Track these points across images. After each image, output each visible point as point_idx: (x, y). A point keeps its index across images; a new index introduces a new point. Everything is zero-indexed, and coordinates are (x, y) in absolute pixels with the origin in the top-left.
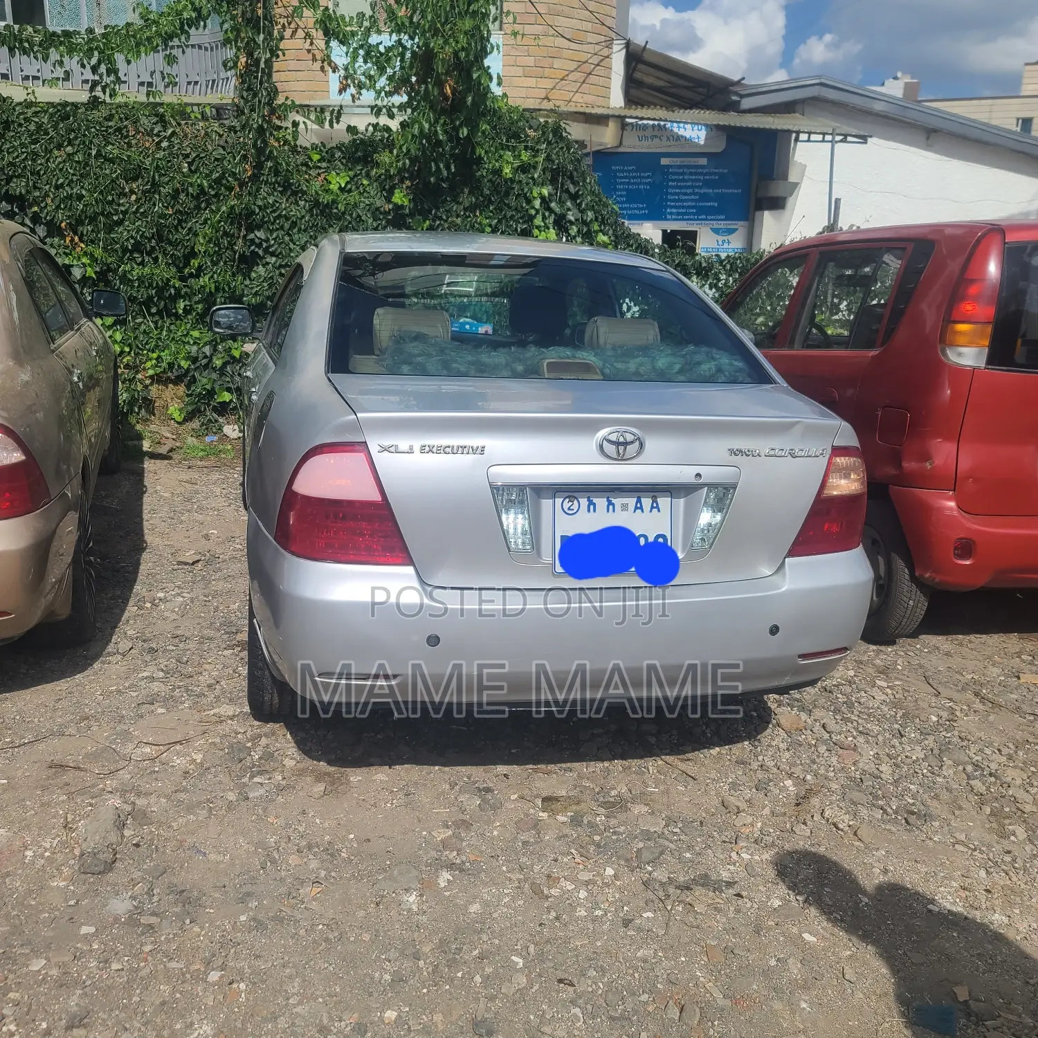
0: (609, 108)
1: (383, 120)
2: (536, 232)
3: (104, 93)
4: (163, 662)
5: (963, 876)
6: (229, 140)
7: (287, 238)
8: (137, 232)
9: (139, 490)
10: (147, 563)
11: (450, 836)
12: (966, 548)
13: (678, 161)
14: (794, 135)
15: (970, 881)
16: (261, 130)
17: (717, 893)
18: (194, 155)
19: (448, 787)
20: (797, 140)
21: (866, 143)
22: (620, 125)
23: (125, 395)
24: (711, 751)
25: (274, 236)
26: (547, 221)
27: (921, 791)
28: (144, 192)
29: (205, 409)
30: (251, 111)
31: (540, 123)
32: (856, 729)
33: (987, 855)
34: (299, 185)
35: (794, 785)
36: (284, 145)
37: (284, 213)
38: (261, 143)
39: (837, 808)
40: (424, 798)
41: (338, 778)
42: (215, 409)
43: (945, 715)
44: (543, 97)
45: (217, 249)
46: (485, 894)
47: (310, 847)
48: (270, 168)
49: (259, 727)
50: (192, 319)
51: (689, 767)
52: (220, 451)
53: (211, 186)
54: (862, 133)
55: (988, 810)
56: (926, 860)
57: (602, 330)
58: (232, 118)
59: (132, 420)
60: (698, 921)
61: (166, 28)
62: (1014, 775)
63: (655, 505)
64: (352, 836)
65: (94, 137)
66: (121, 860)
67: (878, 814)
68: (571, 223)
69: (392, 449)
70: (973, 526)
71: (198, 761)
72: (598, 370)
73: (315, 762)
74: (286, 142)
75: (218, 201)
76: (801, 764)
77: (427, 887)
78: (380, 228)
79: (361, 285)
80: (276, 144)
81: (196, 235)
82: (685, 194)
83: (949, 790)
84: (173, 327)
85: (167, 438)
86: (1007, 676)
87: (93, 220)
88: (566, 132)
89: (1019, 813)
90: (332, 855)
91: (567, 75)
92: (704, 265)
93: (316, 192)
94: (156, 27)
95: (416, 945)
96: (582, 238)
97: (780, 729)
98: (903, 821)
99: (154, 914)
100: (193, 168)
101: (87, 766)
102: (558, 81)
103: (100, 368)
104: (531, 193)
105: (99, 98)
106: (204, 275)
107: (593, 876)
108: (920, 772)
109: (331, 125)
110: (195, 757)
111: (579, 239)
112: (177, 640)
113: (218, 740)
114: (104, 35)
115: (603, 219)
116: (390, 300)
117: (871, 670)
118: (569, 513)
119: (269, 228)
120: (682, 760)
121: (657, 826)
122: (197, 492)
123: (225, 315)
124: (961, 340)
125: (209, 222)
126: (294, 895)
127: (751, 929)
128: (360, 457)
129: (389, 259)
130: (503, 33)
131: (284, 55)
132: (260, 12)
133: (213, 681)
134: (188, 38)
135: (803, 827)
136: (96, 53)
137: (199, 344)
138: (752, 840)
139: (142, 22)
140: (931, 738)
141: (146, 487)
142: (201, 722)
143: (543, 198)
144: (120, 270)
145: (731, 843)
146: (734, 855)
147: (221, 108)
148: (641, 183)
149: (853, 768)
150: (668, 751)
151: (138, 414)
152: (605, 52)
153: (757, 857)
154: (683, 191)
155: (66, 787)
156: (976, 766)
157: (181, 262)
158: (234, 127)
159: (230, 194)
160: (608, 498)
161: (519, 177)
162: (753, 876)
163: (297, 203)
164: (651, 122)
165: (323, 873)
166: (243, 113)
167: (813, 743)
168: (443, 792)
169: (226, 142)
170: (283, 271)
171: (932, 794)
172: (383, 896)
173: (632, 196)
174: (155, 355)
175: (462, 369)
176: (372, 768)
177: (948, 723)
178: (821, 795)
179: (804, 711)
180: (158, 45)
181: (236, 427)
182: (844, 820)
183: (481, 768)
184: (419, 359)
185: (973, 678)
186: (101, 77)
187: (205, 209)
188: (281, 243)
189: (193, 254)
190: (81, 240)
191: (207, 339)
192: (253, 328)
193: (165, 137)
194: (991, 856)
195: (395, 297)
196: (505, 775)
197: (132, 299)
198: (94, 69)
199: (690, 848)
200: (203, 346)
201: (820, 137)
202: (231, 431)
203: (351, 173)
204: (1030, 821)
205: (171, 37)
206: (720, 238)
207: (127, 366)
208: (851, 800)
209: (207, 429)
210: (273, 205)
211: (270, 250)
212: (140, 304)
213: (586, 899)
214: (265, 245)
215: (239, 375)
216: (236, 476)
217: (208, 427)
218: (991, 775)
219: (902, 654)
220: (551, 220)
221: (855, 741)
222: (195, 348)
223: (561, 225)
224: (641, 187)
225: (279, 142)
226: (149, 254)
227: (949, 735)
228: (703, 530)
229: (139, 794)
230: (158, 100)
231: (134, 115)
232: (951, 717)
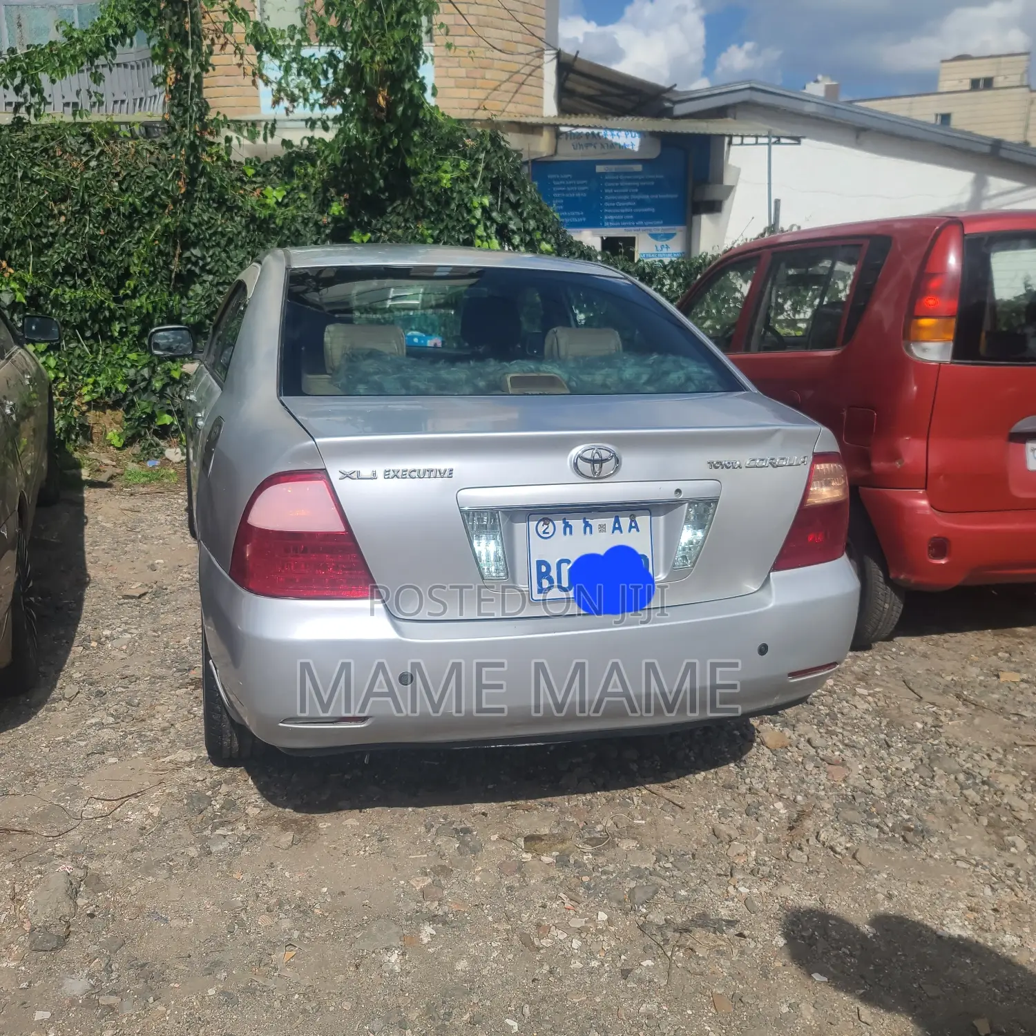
0: (542, 117)
1: (319, 133)
2: (478, 242)
3: (29, 113)
4: (112, 706)
5: (969, 895)
6: (160, 157)
7: (224, 255)
8: (68, 254)
9: (80, 521)
10: (91, 599)
11: (429, 886)
12: (940, 546)
13: (613, 168)
14: (727, 139)
15: (975, 900)
16: (193, 146)
17: (718, 934)
18: (125, 174)
19: (422, 829)
20: (730, 143)
21: (799, 143)
22: (554, 135)
23: (61, 423)
24: (697, 776)
25: (211, 253)
26: (489, 231)
27: (916, 805)
28: (73, 213)
29: (145, 433)
30: (183, 127)
31: (478, 133)
32: (842, 742)
33: (990, 870)
34: (234, 201)
35: (786, 807)
36: (217, 160)
37: (220, 229)
38: (194, 159)
39: (832, 830)
40: (399, 843)
41: (306, 826)
42: (156, 433)
43: (930, 720)
44: (476, 107)
45: (152, 269)
46: (473, 947)
47: (280, 904)
48: (204, 184)
49: (218, 773)
50: (128, 342)
51: (674, 795)
52: (162, 476)
53: (144, 205)
54: (795, 134)
55: (985, 821)
56: (929, 880)
57: (562, 342)
58: (163, 136)
59: (69, 447)
60: (702, 966)
61: (90, 46)
62: (1007, 782)
63: (633, 525)
64: (325, 890)
65: (19, 159)
66: (75, 933)
67: (875, 833)
68: (514, 232)
69: (354, 475)
70: (946, 524)
71: (155, 815)
72: (564, 383)
73: (280, 809)
74: (219, 158)
75: (152, 220)
76: (791, 785)
77: (409, 944)
78: (319, 242)
79: (306, 302)
80: (209, 160)
81: (130, 255)
82: (621, 201)
83: (944, 802)
84: (108, 351)
85: (107, 465)
86: (987, 675)
87: (21, 243)
88: (504, 141)
89: (1016, 822)
90: (304, 912)
91: (500, 86)
92: (647, 270)
93: (253, 208)
94: (80, 45)
95: (402, 1012)
96: (525, 247)
97: (765, 748)
98: (901, 839)
99: (114, 993)
100: (124, 187)
101: (35, 829)
102: (490, 91)
103: (34, 396)
104: (472, 203)
105: (23, 118)
106: (141, 295)
107: (586, 922)
108: (911, 784)
109: (265, 139)
110: (151, 810)
111: (522, 249)
112: (127, 680)
113: (175, 790)
114: (27, 55)
115: (544, 227)
116: (337, 316)
117: (849, 677)
118: (545, 536)
119: (204, 245)
120: (666, 788)
121: (647, 863)
122: (141, 521)
123: (164, 335)
124: (925, 335)
125: (143, 241)
126: (266, 961)
127: (758, 972)
128: (320, 485)
129: (332, 274)
130: (434, 44)
131: (214, 69)
132: (188, 26)
133: (167, 724)
134: (114, 55)
135: (799, 853)
136: (19, 73)
137: (137, 367)
138: (749, 871)
139: (65, 40)
140: (919, 747)
141: (86, 518)
142: (156, 770)
143: (483, 208)
144: (52, 293)
145: (726, 876)
146: (731, 889)
147: (150, 127)
148: (577, 191)
149: (843, 785)
150: (651, 779)
151: (75, 441)
152: (537, 62)
153: (755, 891)
154: (620, 197)
155: (13, 854)
156: (968, 774)
157: (114, 283)
158: (165, 144)
159: (164, 211)
160: (584, 519)
161: (459, 187)
162: (754, 913)
163: (232, 219)
164: (585, 131)
165: (296, 934)
166: (174, 129)
167: (800, 760)
168: (418, 837)
169: (158, 159)
170: (221, 289)
171: (927, 808)
172: (362, 957)
173: (569, 205)
174: (90, 380)
175: (422, 386)
176: (342, 813)
177: (933, 729)
178: (813, 816)
179: (787, 727)
180: (82, 64)
181: (178, 450)
182: (841, 843)
183: (457, 808)
184: (376, 378)
185: (952, 680)
186: (25, 97)
187: (138, 229)
188: (218, 260)
189: (127, 275)
190: (9, 265)
191: (145, 361)
192: (194, 349)
193: (93, 157)
194: (994, 870)
195: (342, 313)
196: (484, 814)
197: (65, 324)
198: (18, 90)
199: (685, 884)
200: (141, 369)
201: (753, 140)
202: (174, 454)
203: (288, 187)
204: (1029, 829)
205: (96, 54)
206: (659, 243)
207: (62, 393)
208: (846, 820)
209: (148, 453)
210: (208, 222)
211: (208, 268)
212: (74, 328)
213: (580, 949)
214: (201, 263)
215: (180, 397)
216: (180, 501)
217: (150, 452)
218: (984, 783)
219: (879, 658)
220: (494, 229)
221: (843, 755)
222: (132, 372)
223: (504, 235)
224: (578, 195)
225: (212, 158)
226: (81, 276)
227: (936, 742)
228: (684, 549)
229: (91, 857)
230: (85, 120)
231: (60, 136)
232: (936, 723)
